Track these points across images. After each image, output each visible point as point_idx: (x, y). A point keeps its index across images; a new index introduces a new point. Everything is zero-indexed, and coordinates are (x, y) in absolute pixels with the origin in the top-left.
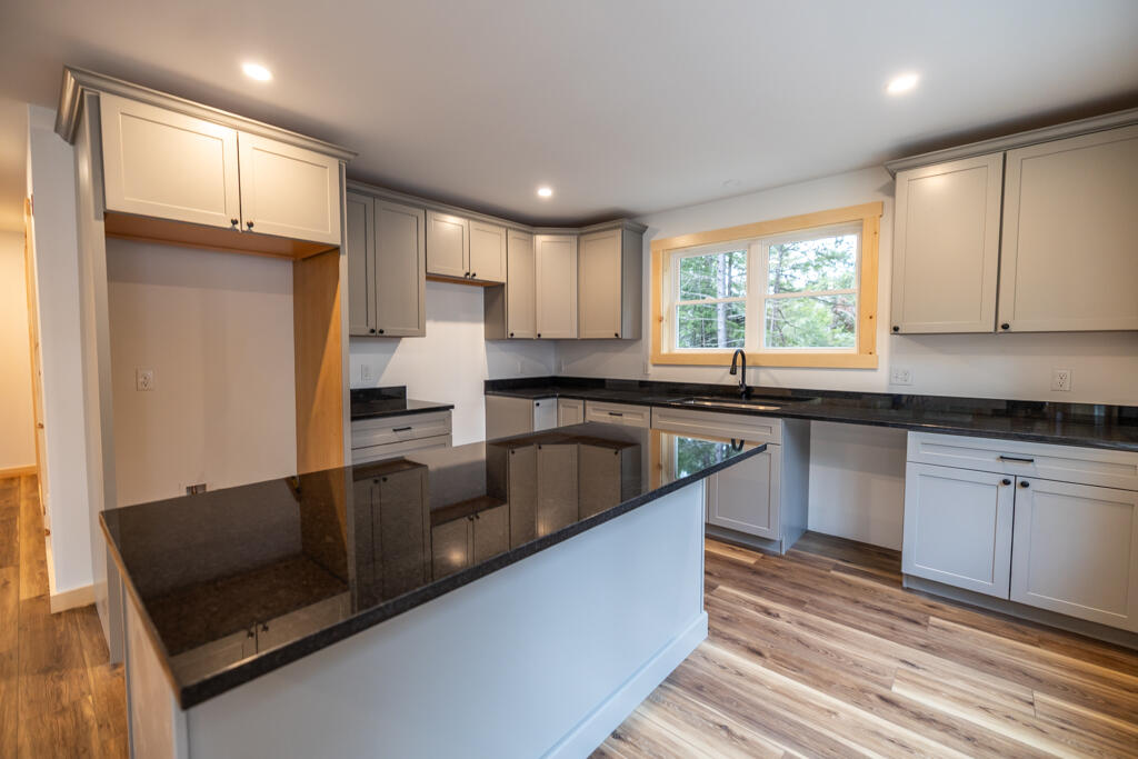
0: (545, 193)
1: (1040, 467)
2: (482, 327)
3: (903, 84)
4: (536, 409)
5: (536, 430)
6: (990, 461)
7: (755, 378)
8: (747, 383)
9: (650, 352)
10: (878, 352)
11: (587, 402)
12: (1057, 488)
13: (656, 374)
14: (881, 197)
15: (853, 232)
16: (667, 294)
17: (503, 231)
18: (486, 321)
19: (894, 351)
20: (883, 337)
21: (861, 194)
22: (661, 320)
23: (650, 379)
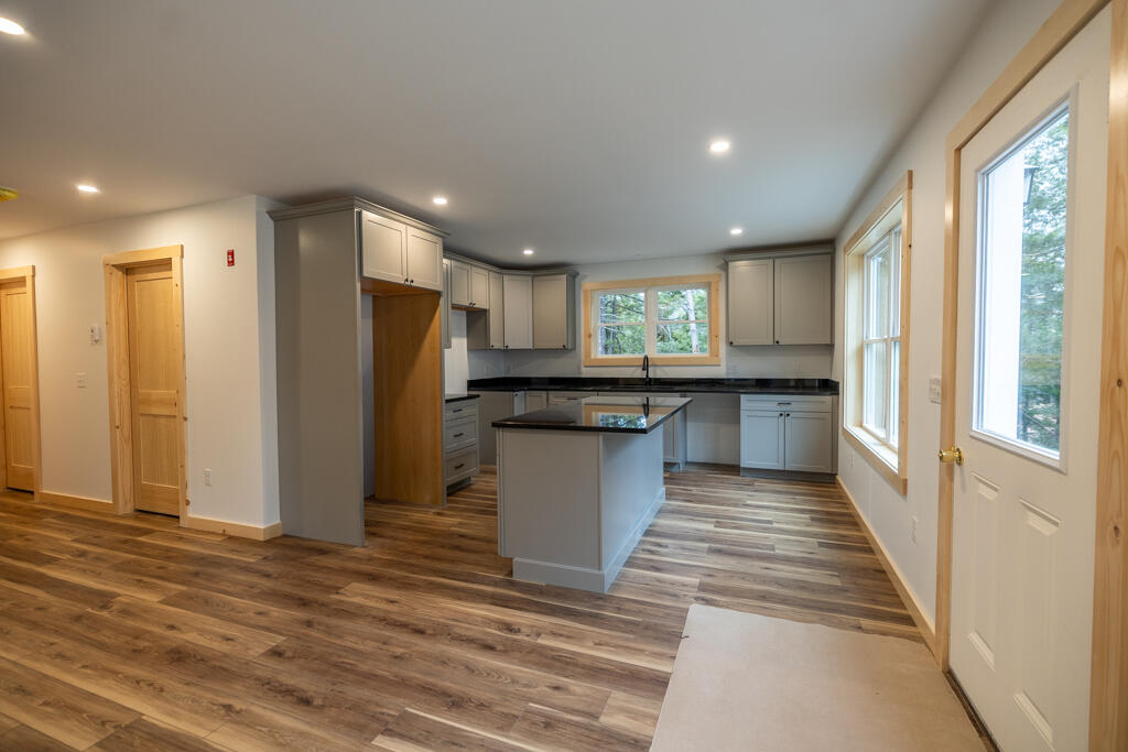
0: (528, 252)
1: (793, 407)
2: (465, 341)
3: (736, 232)
4: (516, 400)
5: (516, 414)
6: (773, 406)
7: (654, 373)
8: (650, 376)
9: (583, 358)
10: (721, 355)
11: (550, 392)
12: (801, 415)
13: (586, 373)
14: (718, 271)
15: (703, 288)
16: (593, 320)
17: (486, 272)
18: (468, 336)
19: (729, 355)
20: (723, 348)
21: (709, 270)
22: (590, 336)
23: (583, 376)
